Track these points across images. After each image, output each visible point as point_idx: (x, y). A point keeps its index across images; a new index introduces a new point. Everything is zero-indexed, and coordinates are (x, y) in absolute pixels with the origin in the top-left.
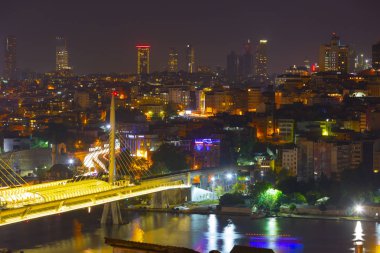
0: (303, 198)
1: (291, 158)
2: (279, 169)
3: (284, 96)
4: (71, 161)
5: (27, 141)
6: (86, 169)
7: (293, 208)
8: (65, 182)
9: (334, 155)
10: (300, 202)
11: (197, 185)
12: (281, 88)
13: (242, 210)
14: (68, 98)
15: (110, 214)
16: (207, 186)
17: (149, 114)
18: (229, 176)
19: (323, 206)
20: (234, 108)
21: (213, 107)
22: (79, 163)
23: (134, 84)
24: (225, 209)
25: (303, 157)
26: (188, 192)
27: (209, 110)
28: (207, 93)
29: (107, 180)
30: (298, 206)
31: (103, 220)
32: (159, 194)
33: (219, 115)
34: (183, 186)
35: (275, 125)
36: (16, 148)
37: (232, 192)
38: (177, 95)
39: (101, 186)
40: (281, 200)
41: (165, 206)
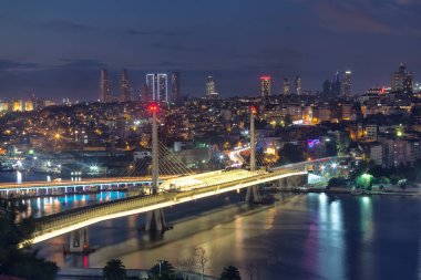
0: (387, 180)
1: (377, 152)
2: (368, 160)
3: (368, 109)
4: (222, 157)
5: (191, 144)
6: (232, 162)
7: (381, 187)
8: (220, 171)
9: (409, 149)
10: (386, 183)
11: (311, 172)
12: (365, 103)
13: (345, 190)
14: (216, 113)
15: (252, 193)
16: (318, 172)
17: (274, 123)
18: (334, 165)
19: (403, 186)
20: (333, 117)
21: (318, 117)
22: (227, 158)
23: (261, 103)
24: (332, 189)
25: (386, 151)
26: (305, 177)
27: (315, 119)
28: (313, 108)
29: (249, 170)
30: (385, 186)
31: (247, 198)
32: (285, 179)
33: (323, 123)
34: (302, 173)
35: (364, 129)
36: (183, 148)
37: (337, 177)
38: (292, 110)
39: (245, 174)
40: (372, 182)
41: (289, 187)
